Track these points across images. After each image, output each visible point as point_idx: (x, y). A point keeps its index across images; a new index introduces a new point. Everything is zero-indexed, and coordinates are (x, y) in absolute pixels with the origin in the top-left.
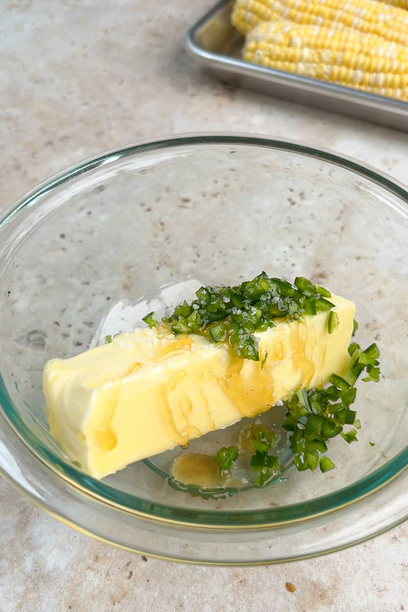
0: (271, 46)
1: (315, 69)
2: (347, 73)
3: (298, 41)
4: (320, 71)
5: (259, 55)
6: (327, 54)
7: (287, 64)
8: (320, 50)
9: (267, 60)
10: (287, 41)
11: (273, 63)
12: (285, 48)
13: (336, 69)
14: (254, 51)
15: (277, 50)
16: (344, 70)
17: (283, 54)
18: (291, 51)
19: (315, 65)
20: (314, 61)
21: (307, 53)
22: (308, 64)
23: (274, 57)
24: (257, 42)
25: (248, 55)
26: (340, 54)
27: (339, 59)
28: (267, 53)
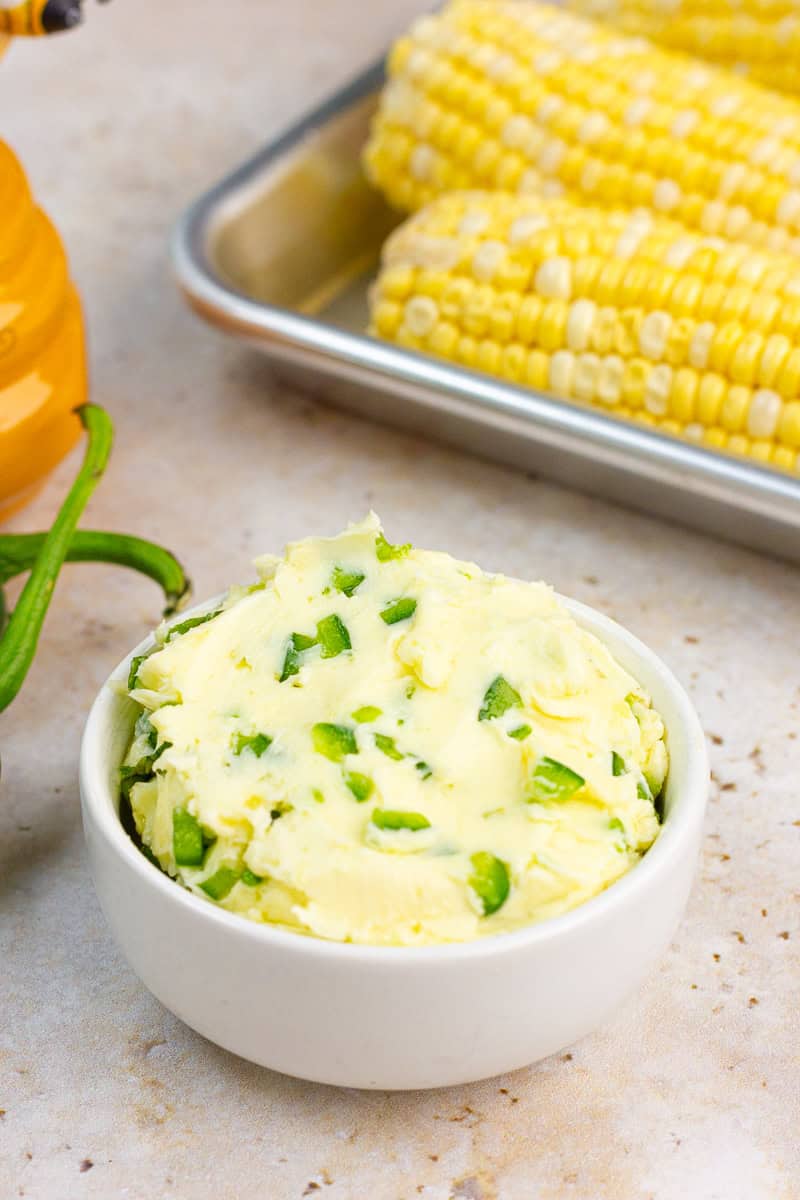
0: (464, 286)
1: (614, 377)
2: (725, 400)
3: (559, 274)
4: (632, 387)
5: (421, 314)
6: (658, 330)
7: (517, 352)
8: (636, 313)
9: (447, 335)
10: (522, 274)
11: (468, 346)
12: (513, 297)
13: (688, 380)
14: (405, 298)
15: (483, 301)
16: (715, 386)
17: (503, 318)
18: (532, 307)
19: (614, 362)
20: (614, 351)
21: (586, 317)
22: (592, 359)
23: (470, 324)
24: (418, 270)
25: (385, 311)
26: (708, 329)
27: (699, 351)
28: (451, 310)
